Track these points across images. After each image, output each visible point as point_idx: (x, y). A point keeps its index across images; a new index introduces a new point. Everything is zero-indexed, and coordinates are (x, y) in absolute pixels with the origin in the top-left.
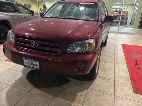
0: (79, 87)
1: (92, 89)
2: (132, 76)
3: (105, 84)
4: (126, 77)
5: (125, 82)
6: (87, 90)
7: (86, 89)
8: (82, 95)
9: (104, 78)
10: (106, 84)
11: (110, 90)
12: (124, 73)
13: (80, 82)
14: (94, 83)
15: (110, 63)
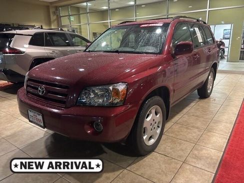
0: (113, 164)
1: (132, 170)
2: (226, 158)
3: (160, 165)
4: (212, 159)
5: (203, 168)
6: (121, 171)
7: (121, 169)
8: (108, 178)
9: (166, 155)
10: (163, 166)
11: (164, 177)
12: (213, 151)
13: (119, 156)
14: (141, 162)
15: (196, 130)
